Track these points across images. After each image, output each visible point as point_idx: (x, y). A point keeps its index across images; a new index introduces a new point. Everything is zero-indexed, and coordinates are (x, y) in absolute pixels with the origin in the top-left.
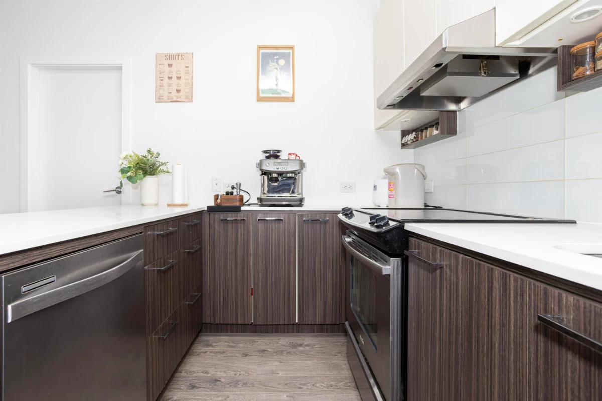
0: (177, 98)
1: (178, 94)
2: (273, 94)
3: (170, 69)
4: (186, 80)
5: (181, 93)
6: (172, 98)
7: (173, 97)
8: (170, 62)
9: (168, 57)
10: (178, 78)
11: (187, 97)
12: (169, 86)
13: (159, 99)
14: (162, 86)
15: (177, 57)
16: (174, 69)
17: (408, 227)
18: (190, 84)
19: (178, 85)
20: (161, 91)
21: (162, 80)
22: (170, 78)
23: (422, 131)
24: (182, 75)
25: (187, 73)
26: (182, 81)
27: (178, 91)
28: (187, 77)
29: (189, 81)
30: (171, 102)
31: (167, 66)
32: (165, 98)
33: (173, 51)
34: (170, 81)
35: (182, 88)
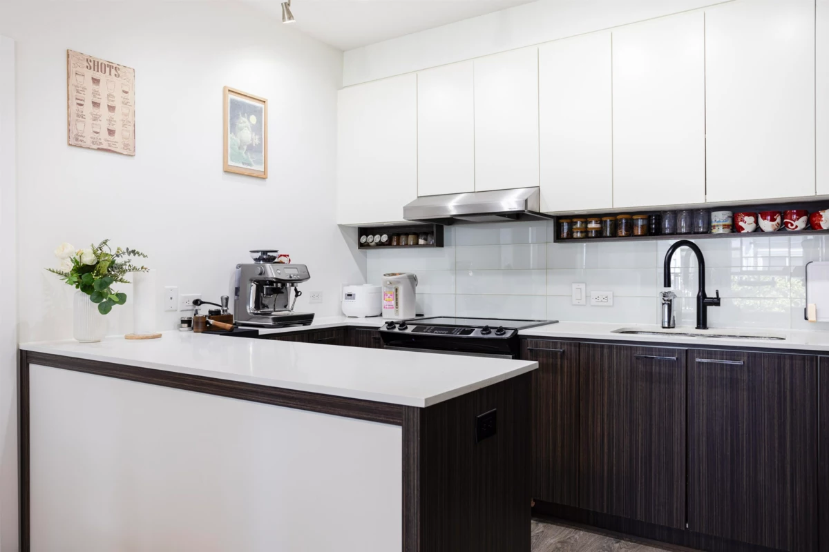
0: (109, 145)
1: (111, 138)
2: (243, 163)
3: (96, 87)
4: (123, 114)
5: (117, 137)
6: (101, 143)
7: (102, 141)
8: (98, 75)
9: (92, 64)
10: (111, 108)
11: (126, 146)
12: (94, 120)
13: (77, 140)
14: (82, 116)
15: (108, 69)
16: (103, 88)
17: (521, 332)
18: (133, 125)
19: (110, 121)
20: (80, 126)
21: (81, 105)
22: (96, 104)
23: (399, 235)
24: (117, 103)
25: (126, 104)
26: (117, 115)
27: (111, 132)
28: (126, 111)
29: (130, 119)
30: (99, 149)
31: (91, 81)
32: (88, 142)
33: (103, 56)
34: (96, 111)
35: (117, 127)
